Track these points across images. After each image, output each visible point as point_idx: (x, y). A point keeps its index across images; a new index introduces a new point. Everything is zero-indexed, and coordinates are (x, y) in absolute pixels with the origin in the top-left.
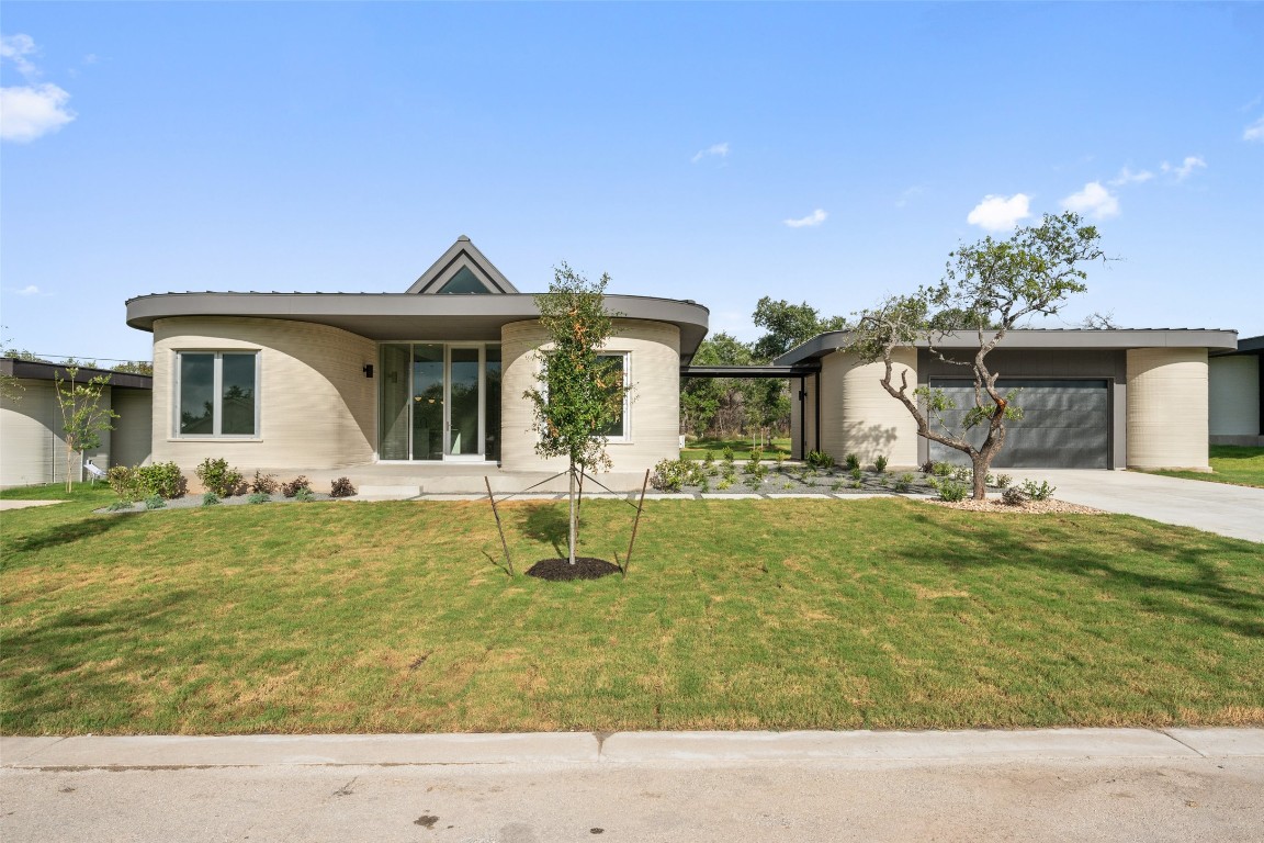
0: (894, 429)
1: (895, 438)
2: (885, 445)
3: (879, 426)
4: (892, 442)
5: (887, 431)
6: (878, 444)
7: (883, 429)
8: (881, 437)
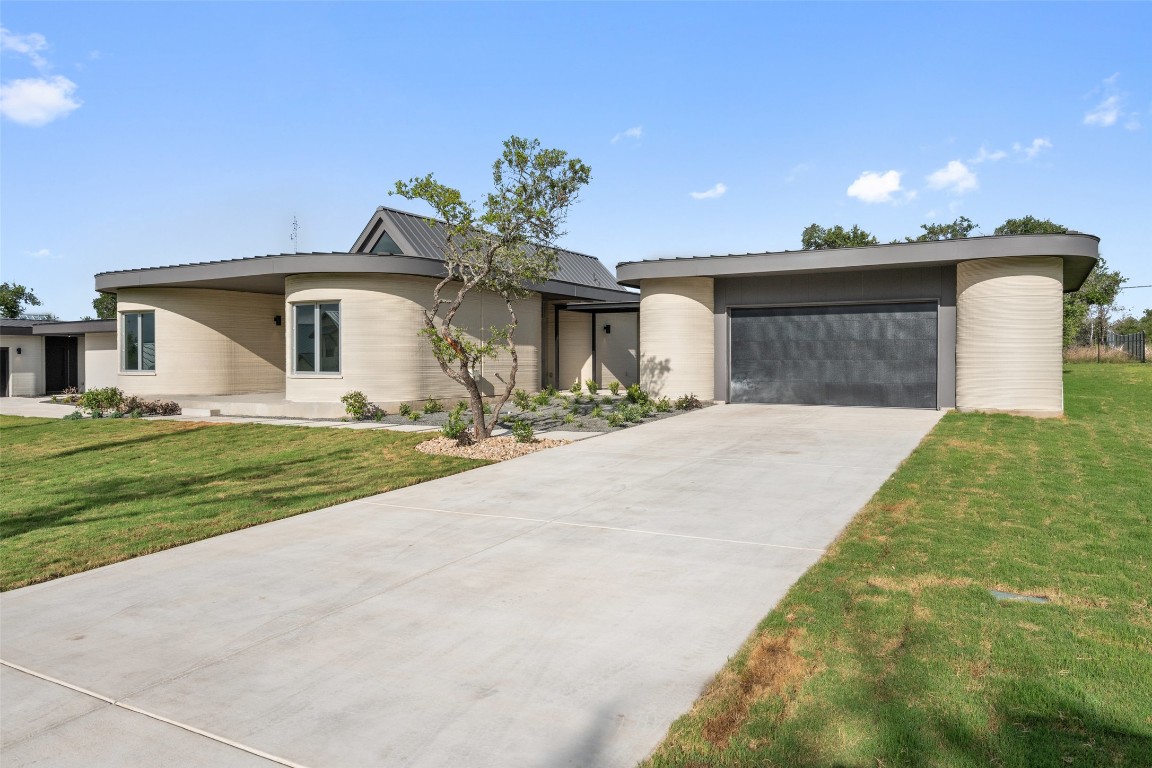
0: (667, 361)
1: (668, 369)
2: (659, 377)
3: (654, 358)
4: (666, 373)
5: (661, 363)
6: (653, 376)
7: (657, 361)
8: (656, 368)
